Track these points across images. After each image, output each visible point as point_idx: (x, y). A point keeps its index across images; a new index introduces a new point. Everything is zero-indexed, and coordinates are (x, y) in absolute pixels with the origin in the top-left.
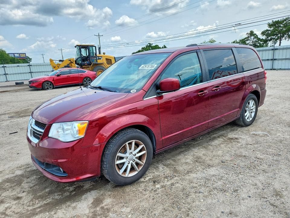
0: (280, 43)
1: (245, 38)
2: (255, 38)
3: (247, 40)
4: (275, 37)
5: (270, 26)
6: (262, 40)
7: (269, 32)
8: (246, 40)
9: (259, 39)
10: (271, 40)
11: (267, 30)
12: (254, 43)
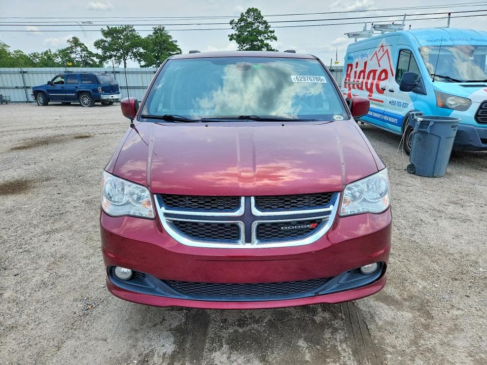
0: (125, 63)
1: (68, 49)
2: (84, 51)
3: (71, 53)
4: (116, 53)
5: (106, 34)
6: (97, 56)
7: (106, 44)
8: (69, 51)
9: (90, 54)
10: (110, 57)
11: (103, 41)
12: (83, 59)
